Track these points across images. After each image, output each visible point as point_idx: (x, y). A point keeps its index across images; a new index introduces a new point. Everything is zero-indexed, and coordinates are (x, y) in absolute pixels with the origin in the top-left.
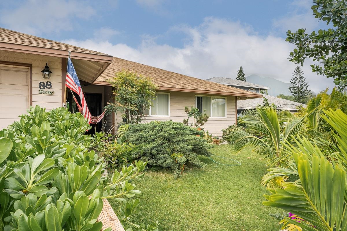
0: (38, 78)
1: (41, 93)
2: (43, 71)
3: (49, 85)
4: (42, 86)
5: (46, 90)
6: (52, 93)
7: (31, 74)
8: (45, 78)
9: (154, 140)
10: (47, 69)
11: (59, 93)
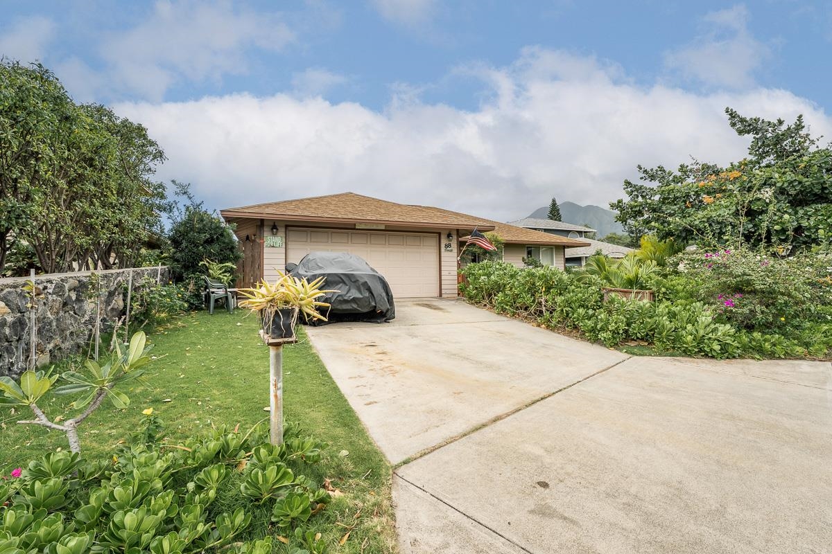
0: (444, 242)
1: (445, 250)
2: (447, 237)
3: (450, 245)
4: (447, 246)
5: (448, 249)
6: (452, 251)
7: (440, 238)
8: (448, 241)
10: (449, 236)
11: (455, 250)
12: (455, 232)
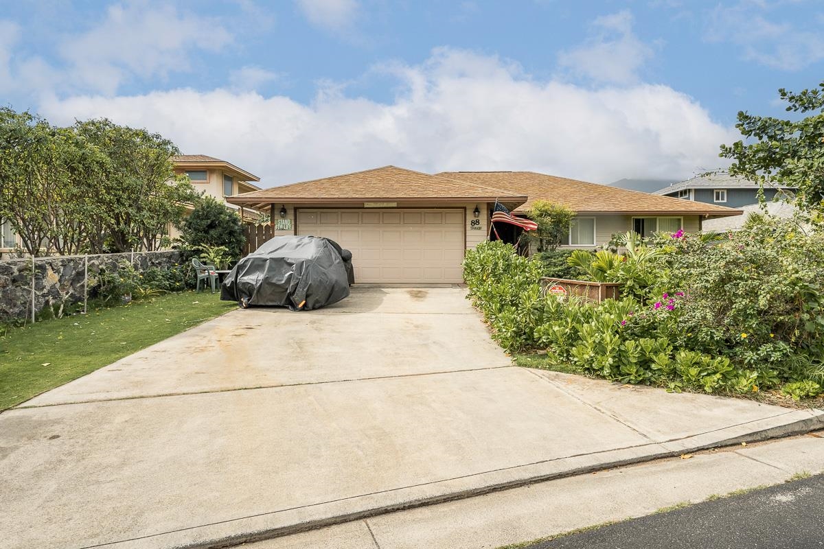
0: (470, 218)
1: (472, 228)
2: (474, 212)
3: (478, 222)
4: (473, 223)
5: (476, 226)
6: (480, 228)
7: (465, 214)
8: (475, 217)
9: (562, 265)
10: (477, 210)
11: (485, 228)
12: (485, 206)
